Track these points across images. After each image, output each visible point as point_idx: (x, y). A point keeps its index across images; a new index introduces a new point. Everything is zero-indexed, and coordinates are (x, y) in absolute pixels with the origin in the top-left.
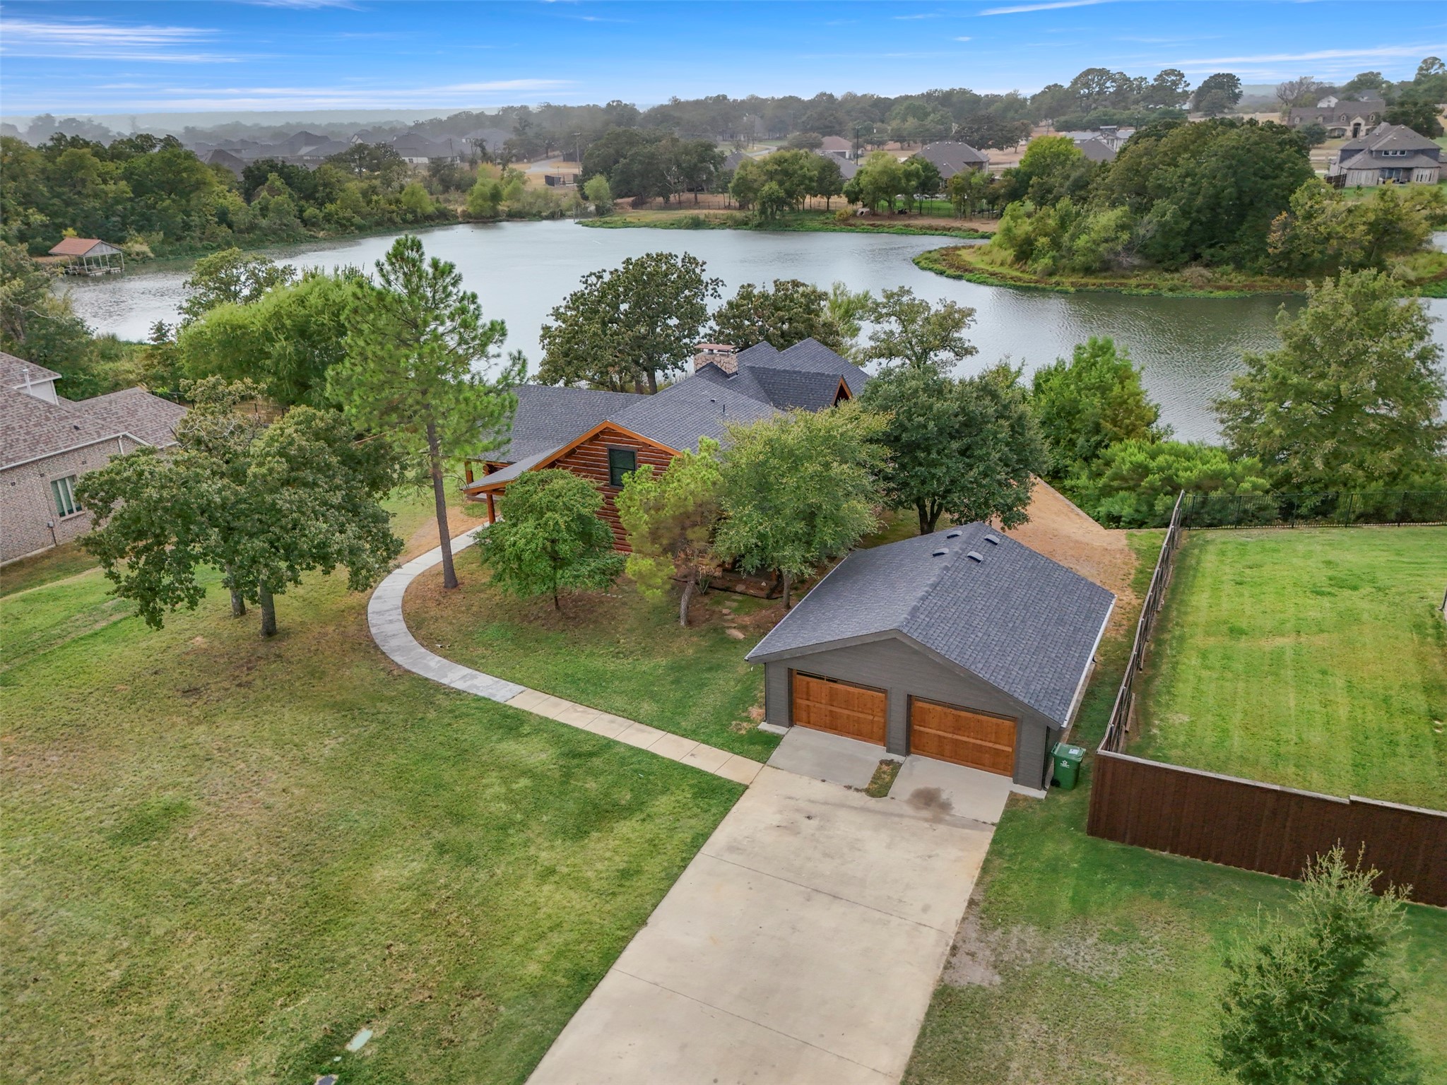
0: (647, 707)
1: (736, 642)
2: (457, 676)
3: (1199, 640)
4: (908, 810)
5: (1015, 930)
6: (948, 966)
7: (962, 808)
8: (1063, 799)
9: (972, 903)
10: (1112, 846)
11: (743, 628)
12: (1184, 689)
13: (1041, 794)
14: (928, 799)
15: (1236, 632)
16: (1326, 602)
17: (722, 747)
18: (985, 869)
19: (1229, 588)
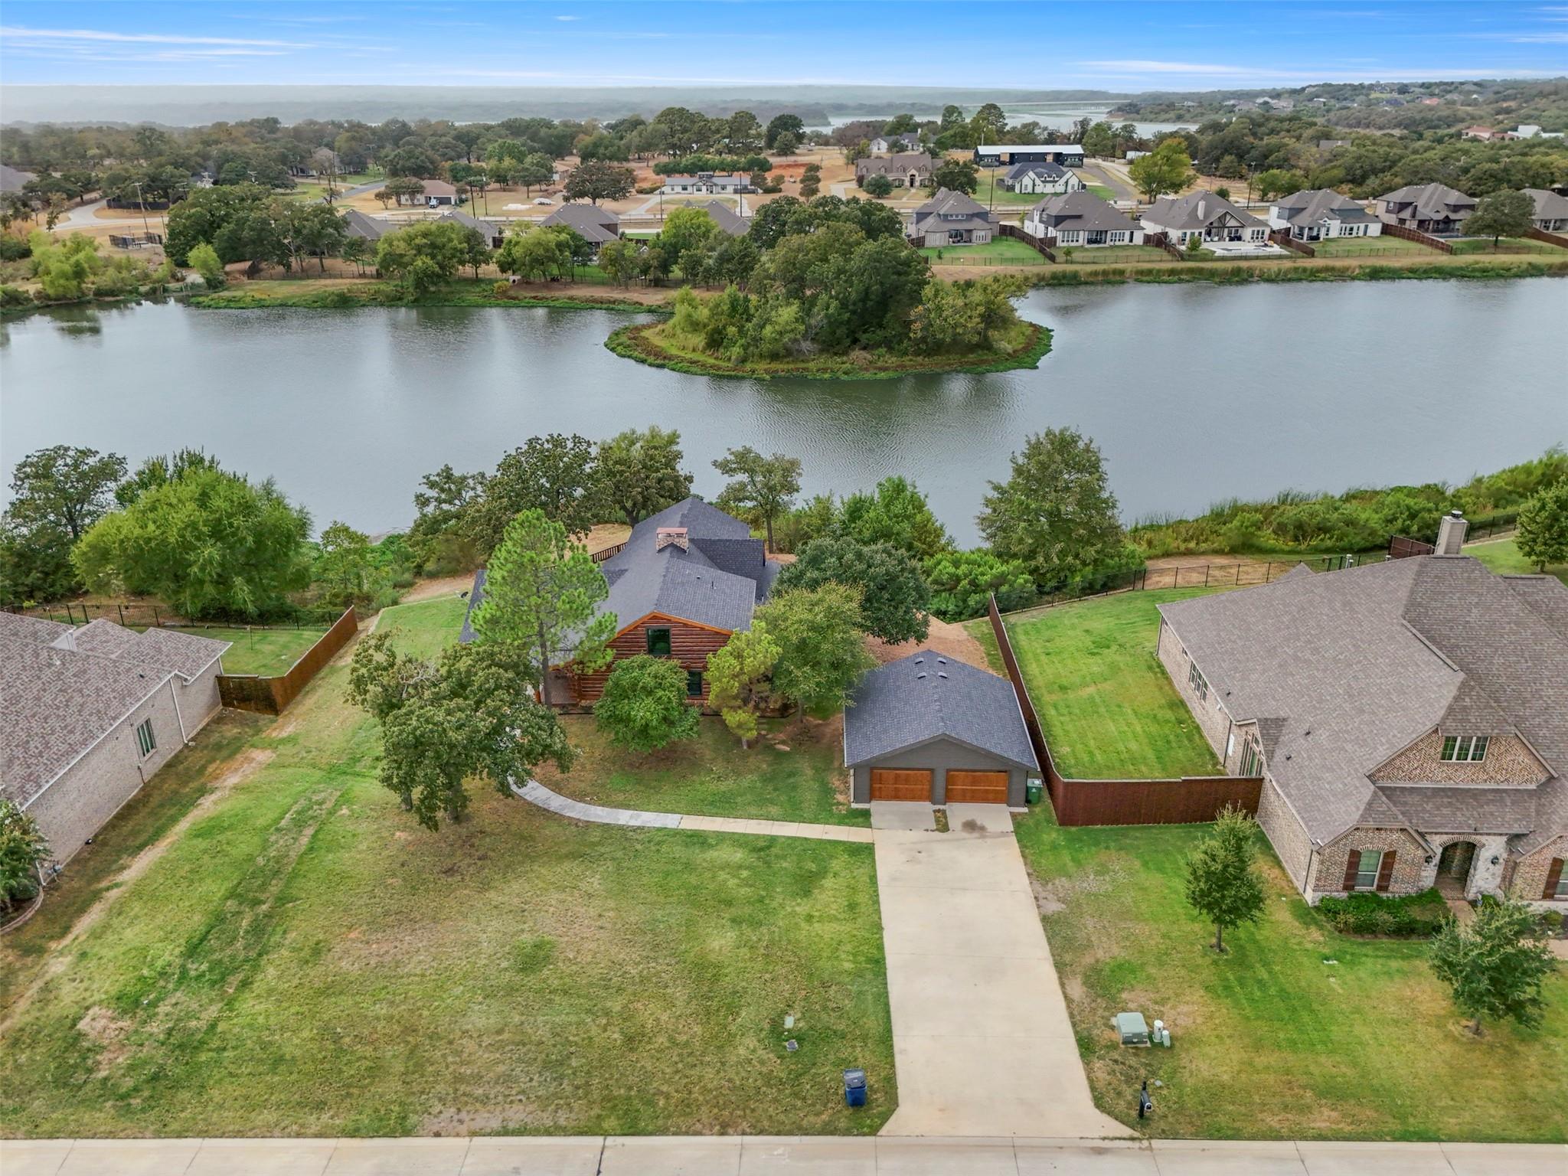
0: (774, 810)
1: (786, 753)
2: (625, 817)
3: (1047, 698)
4: (965, 835)
5: (1057, 882)
6: (1039, 907)
7: (992, 826)
8: (1037, 810)
9: (1029, 874)
10: (1073, 829)
11: (783, 742)
12: (1058, 731)
13: (1025, 810)
14: (971, 826)
15: (1063, 688)
16: (1098, 659)
17: (839, 824)
18: (1024, 856)
19: (1043, 658)
